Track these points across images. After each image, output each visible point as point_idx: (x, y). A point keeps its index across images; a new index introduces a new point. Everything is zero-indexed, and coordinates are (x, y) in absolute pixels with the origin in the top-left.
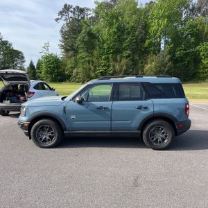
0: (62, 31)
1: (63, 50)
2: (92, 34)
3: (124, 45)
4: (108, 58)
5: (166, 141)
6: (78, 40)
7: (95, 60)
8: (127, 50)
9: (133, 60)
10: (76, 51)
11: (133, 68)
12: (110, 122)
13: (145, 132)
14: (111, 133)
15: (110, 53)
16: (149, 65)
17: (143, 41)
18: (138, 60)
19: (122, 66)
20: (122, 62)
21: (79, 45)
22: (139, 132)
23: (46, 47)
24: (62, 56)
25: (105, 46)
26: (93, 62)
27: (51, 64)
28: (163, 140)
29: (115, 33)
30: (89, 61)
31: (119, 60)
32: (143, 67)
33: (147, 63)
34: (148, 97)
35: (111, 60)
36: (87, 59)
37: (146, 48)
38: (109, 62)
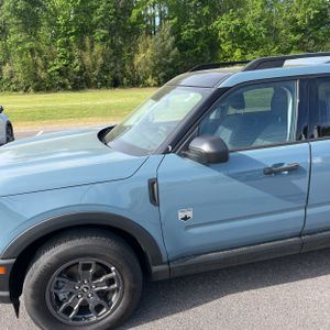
3: (95, 18)
4: (68, 43)
7: (43, 46)
9: (113, 47)
11: (115, 61)
15: (72, 34)
16: (142, 55)
18: (121, 46)
19: (96, 58)
20: (95, 50)
21: (7, 18)
25: (61, 21)
26: (40, 52)
30: (31, 50)
31: (89, 47)
32: (132, 58)
33: (137, 51)
35: (74, 46)
36: (27, 45)
37: (134, 24)
38: (70, 50)
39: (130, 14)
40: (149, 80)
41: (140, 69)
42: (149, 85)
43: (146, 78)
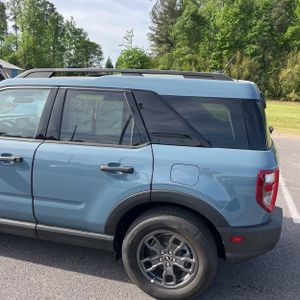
0: (153, 13)
1: (153, 43)
2: (199, 17)
3: (249, 35)
4: (220, 56)
5: (187, 278)
6: (175, 25)
7: (199, 58)
8: (254, 43)
9: (262, 61)
10: (172, 45)
11: (260, 75)
12: (29, 201)
13: (126, 242)
14: (36, 230)
15: (225, 49)
16: (289, 70)
17: (283, 28)
18: (270, 61)
19: (243, 70)
20: (244, 63)
22: (111, 238)
23: (129, 36)
24: (151, 52)
25: (219, 37)
26: (196, 62)
27: (134, 63)
28: (179, 273)
29: (236, 15)
31: (238, 60)
32: (279, 72)
33: (285, 66)
34: (147, 137)
35: (225, 59)
37: (288, 41)
38: (221, 62)
39: (286, 31)
40: (291, 95)
41: (284, 83)
42: (290, 100)
43: (289, 92)
